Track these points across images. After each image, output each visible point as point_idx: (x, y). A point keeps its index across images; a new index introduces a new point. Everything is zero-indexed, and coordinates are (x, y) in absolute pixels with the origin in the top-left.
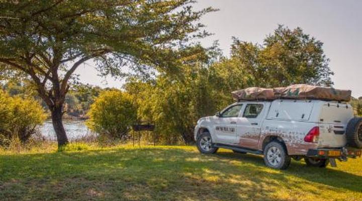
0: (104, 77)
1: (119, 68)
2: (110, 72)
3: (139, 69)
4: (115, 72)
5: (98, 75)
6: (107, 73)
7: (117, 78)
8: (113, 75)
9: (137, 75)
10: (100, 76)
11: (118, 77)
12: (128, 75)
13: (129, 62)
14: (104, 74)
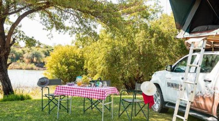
0: (49, 30)
1: (62, 22)
2: (55, 26)
3: (81, 22)
4: (59, 26)
5: (43, 29)
6: (52, 26)
7: (60, 31)
8: (57, 28)
9: (80, 28)
10: (46, 29)
11: (62, 30)
12: (71, 29)
13: (72, 15)
14: (49, 28)
